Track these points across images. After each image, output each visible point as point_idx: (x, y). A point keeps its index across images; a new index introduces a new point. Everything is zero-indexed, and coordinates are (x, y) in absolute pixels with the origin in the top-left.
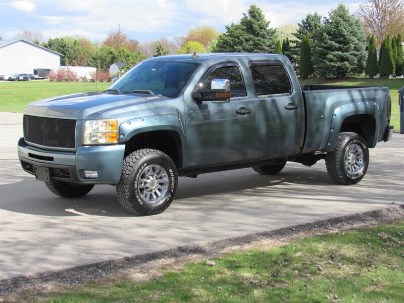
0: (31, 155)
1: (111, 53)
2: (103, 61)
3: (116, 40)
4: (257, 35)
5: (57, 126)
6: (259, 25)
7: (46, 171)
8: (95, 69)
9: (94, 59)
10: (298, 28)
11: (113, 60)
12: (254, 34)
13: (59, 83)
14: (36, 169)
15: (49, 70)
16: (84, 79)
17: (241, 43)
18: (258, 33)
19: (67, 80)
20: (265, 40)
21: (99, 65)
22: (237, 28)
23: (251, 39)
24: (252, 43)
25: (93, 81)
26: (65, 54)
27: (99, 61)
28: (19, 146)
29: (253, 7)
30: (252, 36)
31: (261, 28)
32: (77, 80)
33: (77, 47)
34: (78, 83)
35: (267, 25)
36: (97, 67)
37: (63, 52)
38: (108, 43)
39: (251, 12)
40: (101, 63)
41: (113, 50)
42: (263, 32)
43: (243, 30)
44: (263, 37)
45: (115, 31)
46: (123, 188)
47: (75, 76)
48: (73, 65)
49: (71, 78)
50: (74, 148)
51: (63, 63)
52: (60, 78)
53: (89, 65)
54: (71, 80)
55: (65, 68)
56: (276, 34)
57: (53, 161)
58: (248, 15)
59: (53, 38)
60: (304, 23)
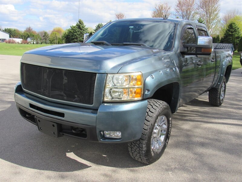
0: (32, 106)
1: (27, 34)
2: (25, 37)
3: (29, 30)
4: (81, 30)
5: (65, 78)
6: (82, 26)
7: (53, 126)
8: (22, 40)
9: (22, 36)
10: (95, 28)
11: (28, 37)
12: (81, 29)
13: (9, 44)
14: (39, 121)
15: (5, 39)
16: (18, 43)
17: (76, 32)
18: (82, 29)
19: (12, 43)
20: (84, 32)
21: (23, 38)
22: (74, 27)
23: (80, 31)
24: (80, 32)
25: (22, 43)
26: (11, 34)
27: (23, 37)
28: (16, 94)
29: (80, 20)
30: (80, 30)
31: (83, 28)
32: (16, 43)
33: (15, 32)
34: (16, 44)
35: (85, 26)
36: (23, 39)
37: (10, 33)
38: (27, 31)
39: (79, 22)
40: (24, 38)
41: (28, 33)
42: (83, 29)
43: (77, 28)
44: (84, 30)
45: (29, 27)
46: (140, 143)
47: (15, 42)
48: (14, 38)
49: (13, 42)
50: (92, 104)
51: (10, 37)
52: (9, 42)
53: (20, 38)
54: (14, 43)
55: (11, 39)
56: (88, 30)
57: (64, 117)
58: (78, 23)
59: (6, 28)
60: (97, 26)
